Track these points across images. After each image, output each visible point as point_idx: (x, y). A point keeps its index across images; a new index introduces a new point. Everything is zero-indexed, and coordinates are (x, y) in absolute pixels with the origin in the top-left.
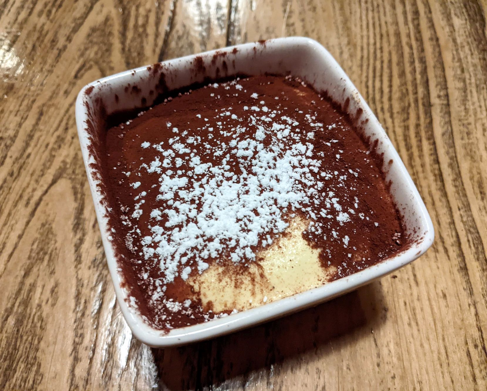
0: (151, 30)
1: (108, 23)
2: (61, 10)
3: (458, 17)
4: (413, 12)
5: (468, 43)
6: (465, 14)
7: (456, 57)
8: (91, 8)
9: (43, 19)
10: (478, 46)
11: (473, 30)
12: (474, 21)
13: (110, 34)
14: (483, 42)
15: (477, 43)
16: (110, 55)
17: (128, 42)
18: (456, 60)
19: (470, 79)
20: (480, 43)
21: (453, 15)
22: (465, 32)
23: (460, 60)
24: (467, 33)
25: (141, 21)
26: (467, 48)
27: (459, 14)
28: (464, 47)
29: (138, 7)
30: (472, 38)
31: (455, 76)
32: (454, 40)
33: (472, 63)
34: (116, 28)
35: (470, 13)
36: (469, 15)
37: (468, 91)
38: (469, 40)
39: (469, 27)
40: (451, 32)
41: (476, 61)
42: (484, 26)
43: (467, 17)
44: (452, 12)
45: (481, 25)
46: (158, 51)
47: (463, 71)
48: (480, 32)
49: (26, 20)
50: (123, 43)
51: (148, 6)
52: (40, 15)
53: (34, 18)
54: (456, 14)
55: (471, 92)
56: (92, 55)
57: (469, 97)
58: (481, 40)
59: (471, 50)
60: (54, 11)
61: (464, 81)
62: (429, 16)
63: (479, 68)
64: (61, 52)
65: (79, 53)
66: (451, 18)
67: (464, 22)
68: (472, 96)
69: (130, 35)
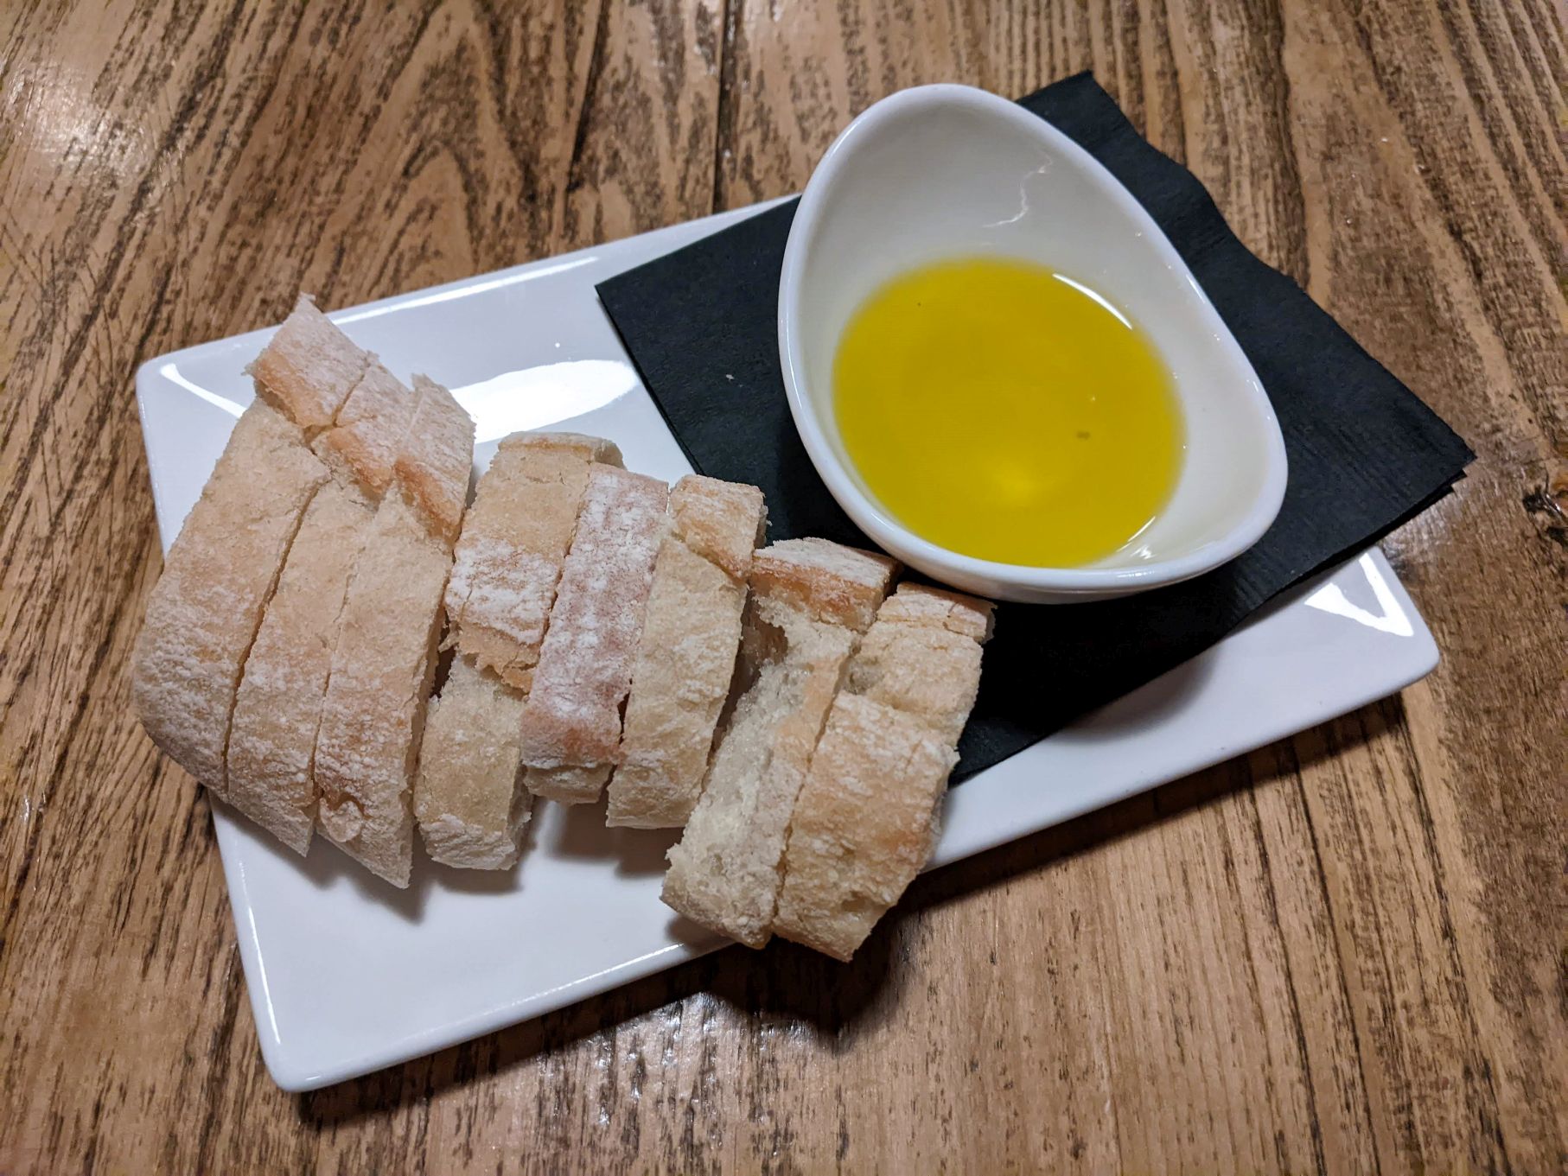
0: (557, 69)
1: (465, 56)
2: (358, 28)
3: (1225, 23)
4: (1127, 14)
5: (1242, 79)
6: (1242, 14)
7: (1212, 110)
8: (425, 23)
9: (322, 49)
10: (1263, 86)
11: (1255, 51)
12: (1260, 29)
13: (471, 79)
14: (1275, 77)
15: (1262, 79)
16: (474, 125)
17: (510, 97)
18: (1213, 117)
19: (1239, 158)
20: (1269, 77)
21: (1214, 20)
22: (1238, 55)
23: (1220, 117)
24: (1242, 58)
25: (534, 51)
26: (1238, 91)
27: (1227, 16)
28: (1232, 88)
29: (525, 20)
30: (1253, 69)
31: (1206, 153)
32: (1213, 76)
33: (1246, 122)
34: (483, 66)
35: (1253, 13)
36: (1250, 17)
37: (1233, 185)
38: (1246, 73)
39: (1247, 45)
40: (1207, 56)
41: (1257, 118)
42: (1282, 41)
43: (1245, 22)
44: (1214, 11)
45: (1274, 37)
46: (575, 114)
47: (1225, 141)
48: (1271, 54)
49: (284, 54)
50: (500, 99)
51: (548, 17)
52: (315, 38)
53: (302, 47)
54: (1220, 16)
55: (1239, 185)
56: (436, 126)
57: (1233, 197)
58: (1272, 71)
59: (1246, 95)
60: (344, 29)
61: (1226, 162)
62: (1161, 20)
63: (1262, 133)
64: (369, 120)
65: (408, 123)
66: (1210, 25)
67: (1237, 33)
68: (1239, 195)
69: (513, 81)
